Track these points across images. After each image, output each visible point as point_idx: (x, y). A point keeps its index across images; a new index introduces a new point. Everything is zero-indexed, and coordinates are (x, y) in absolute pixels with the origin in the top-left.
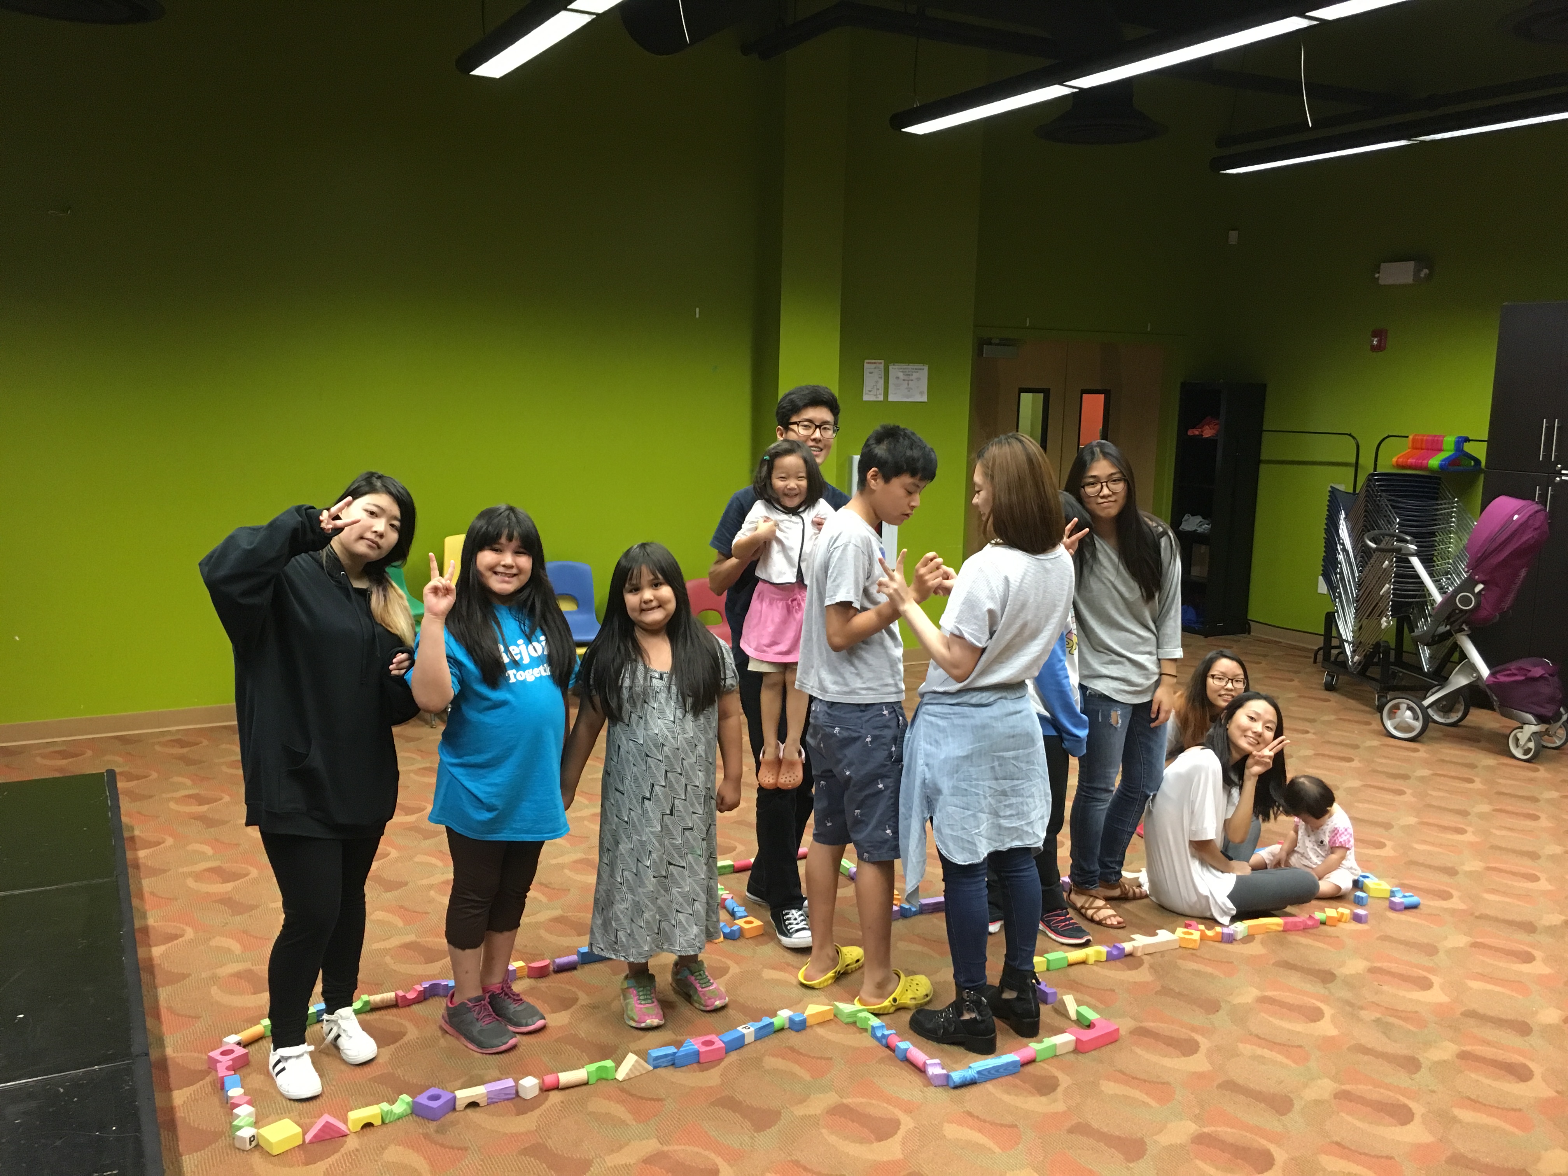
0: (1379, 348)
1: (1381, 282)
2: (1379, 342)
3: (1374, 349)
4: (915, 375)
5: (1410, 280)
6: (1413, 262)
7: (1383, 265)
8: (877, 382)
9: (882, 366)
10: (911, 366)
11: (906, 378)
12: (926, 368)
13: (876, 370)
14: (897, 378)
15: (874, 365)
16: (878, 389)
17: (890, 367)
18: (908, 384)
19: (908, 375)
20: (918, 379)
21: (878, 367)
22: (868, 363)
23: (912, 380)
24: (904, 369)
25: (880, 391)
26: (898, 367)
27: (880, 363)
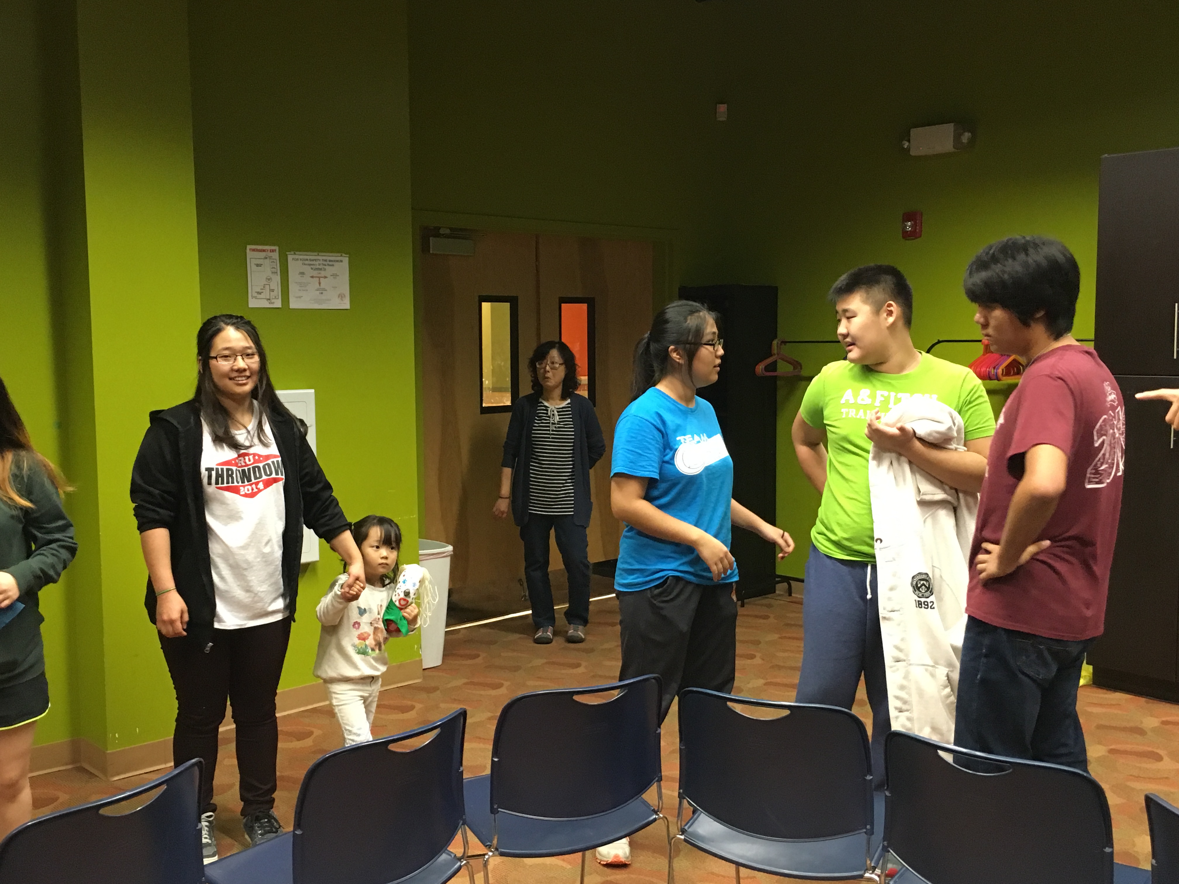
0: (915, 234)
1: (913, 153)
2: (913, 227)
4: (330, 270)
5: (950, 147)
6: (951, 125)
7: (915, 130)
8: (269, 279)
9: (276, 255)
10: (322, 257)
11: (315, 273)
12: (346, 259)
13: (267, 261)
14: (302, 273)
15: (263, 254)
16: (273, 291)
17: (290, 258)
18: (320, 283)
19: (321, 269)
20: (335, 276)
21: (270, 257)
22: (254, 250)
23: (325, 277)
24: (311, 260)
25: (275, 293)
26: (301, 257)
27: (273, 251)
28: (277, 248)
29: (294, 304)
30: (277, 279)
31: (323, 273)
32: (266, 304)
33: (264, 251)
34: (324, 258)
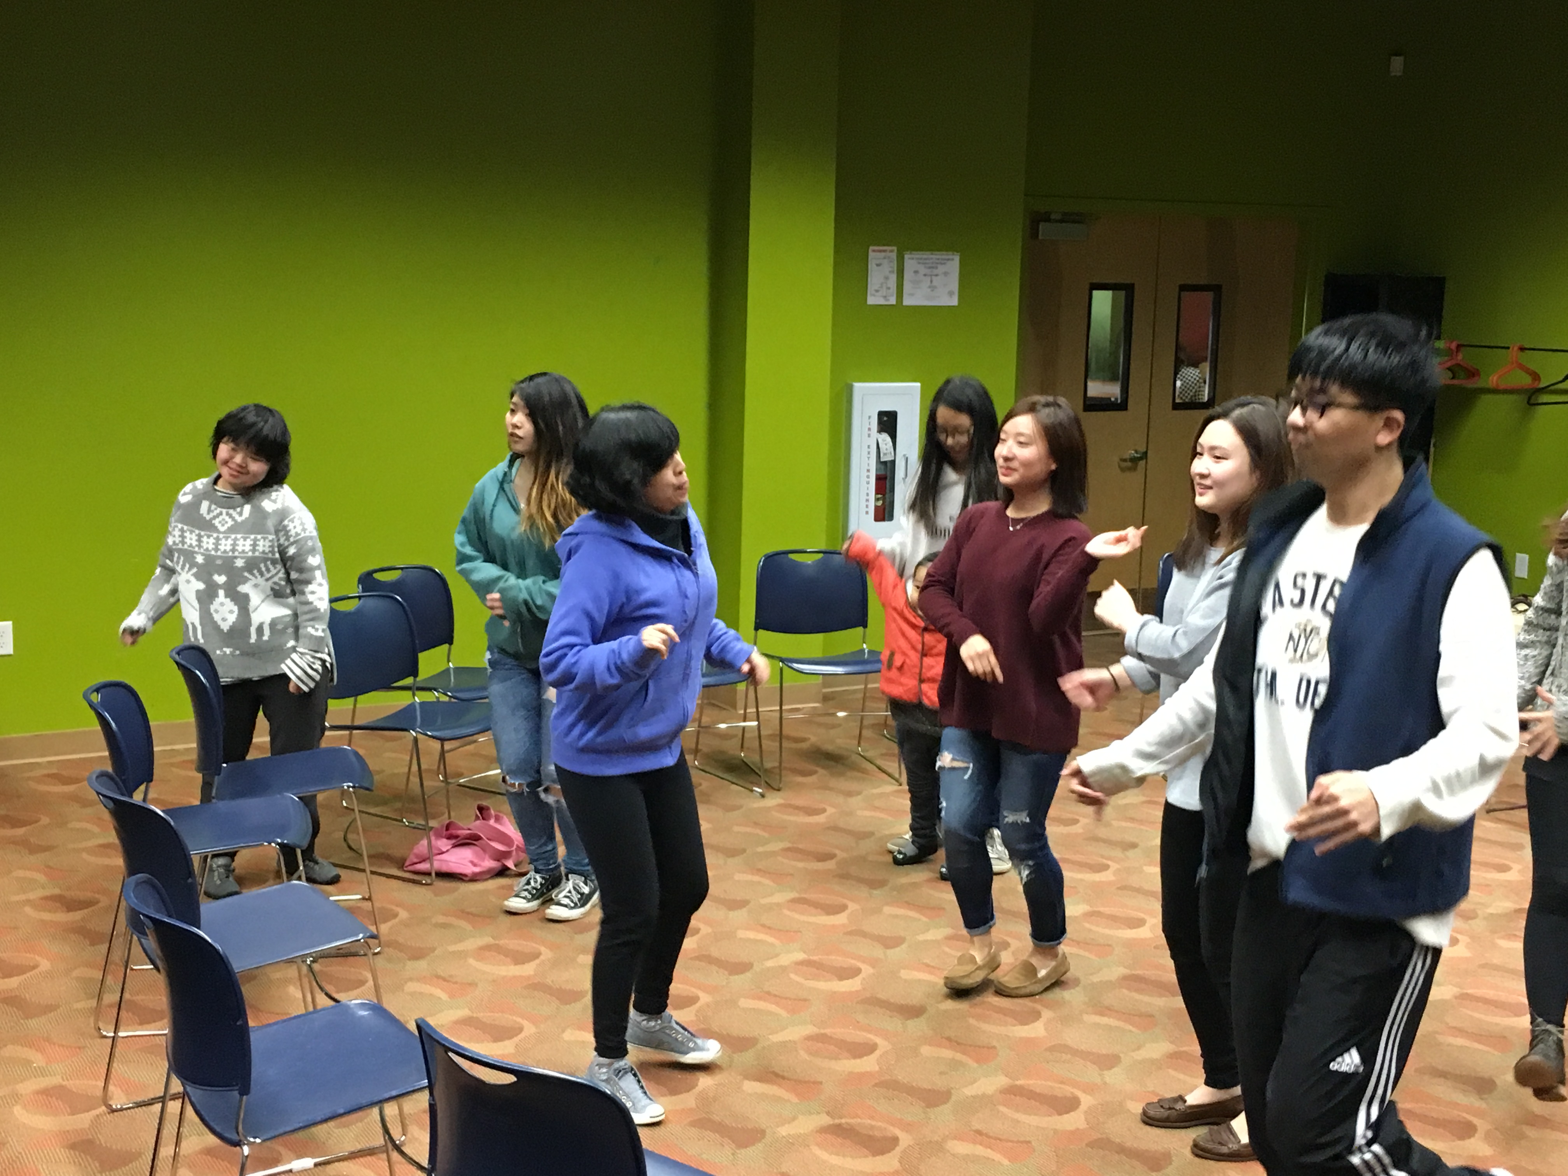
4: (941, 269)
8: (887, 278)
9: (894, 255)
10: (935, 255)
11: (928, 271)
12: (957, 258)
13: (886, 261)
14: (916, 272)
15: (883, 254)
16: (889, 288)
17: (906, 256)
18: (931, 282)
19: (933, 267)
20: (946, 274)
21: (889, 257)
22: (874, 251)
23: (937, 275)
24: (926, 259)
25: (891, 290)
26: (918, 256)
27: (892, 251)
28: (895, 248)
29: (907, 302)
30: (893, 277)
31: (935, 272)
32: (882, 302)
33: (884, 251)
34: (938, 257)
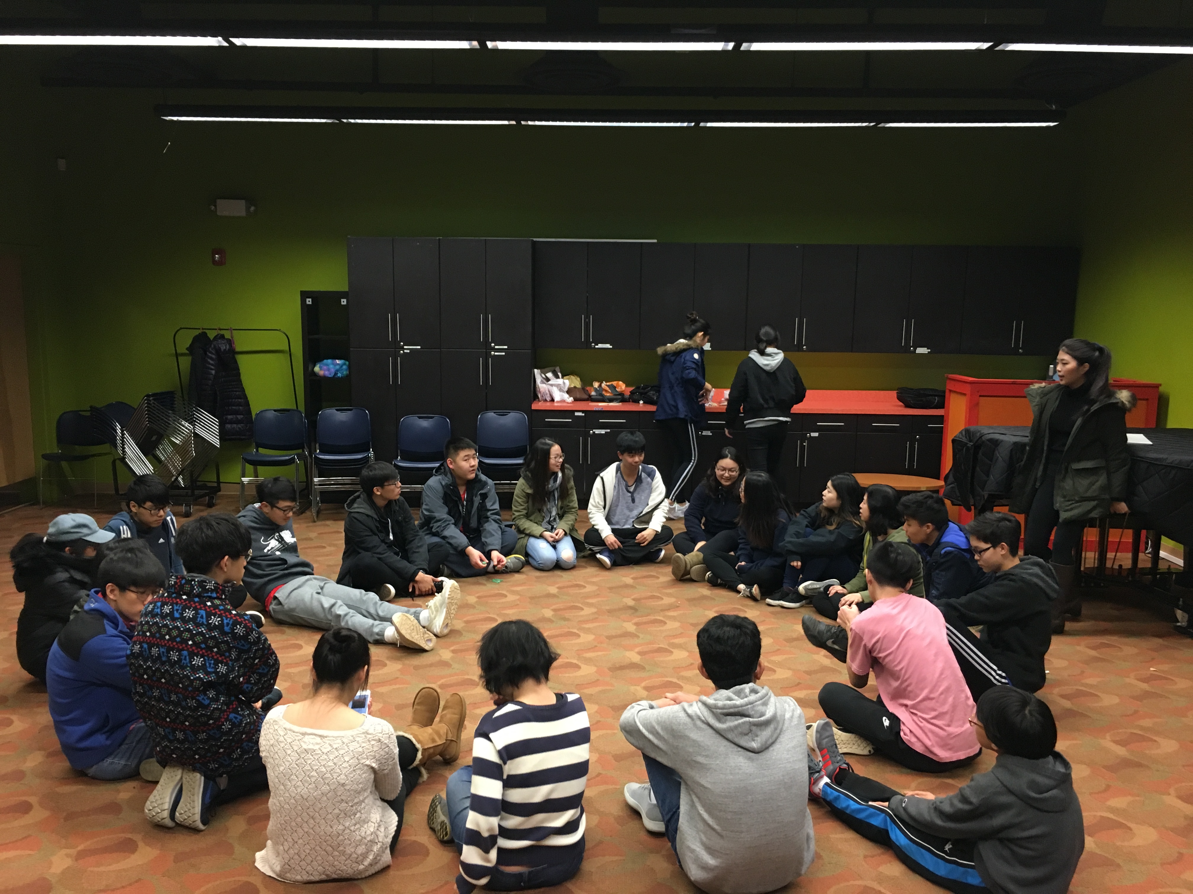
0: (221, 263)
1: (218, 214)
2: (220, 257)
3: (214, 262)
5: (243, 213)
6: (243, 201)
7: (218, 201)
